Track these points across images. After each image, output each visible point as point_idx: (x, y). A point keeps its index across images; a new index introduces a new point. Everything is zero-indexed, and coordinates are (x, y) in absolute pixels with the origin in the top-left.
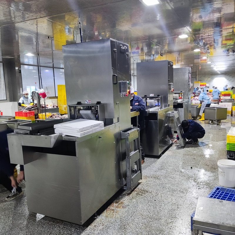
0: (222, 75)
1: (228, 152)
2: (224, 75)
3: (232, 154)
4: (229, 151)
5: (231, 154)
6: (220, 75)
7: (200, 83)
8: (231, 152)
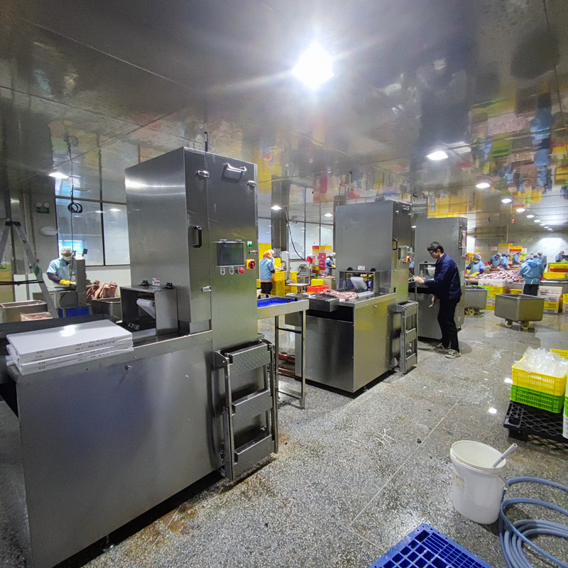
0: (557, 234)
1: (511, 405)
2: (561, 234)
3: (519, 415)
4: (515, 402)
5: (518, 412)
6: (553, 234)
7: (510, 247)
8: (519, 407)
